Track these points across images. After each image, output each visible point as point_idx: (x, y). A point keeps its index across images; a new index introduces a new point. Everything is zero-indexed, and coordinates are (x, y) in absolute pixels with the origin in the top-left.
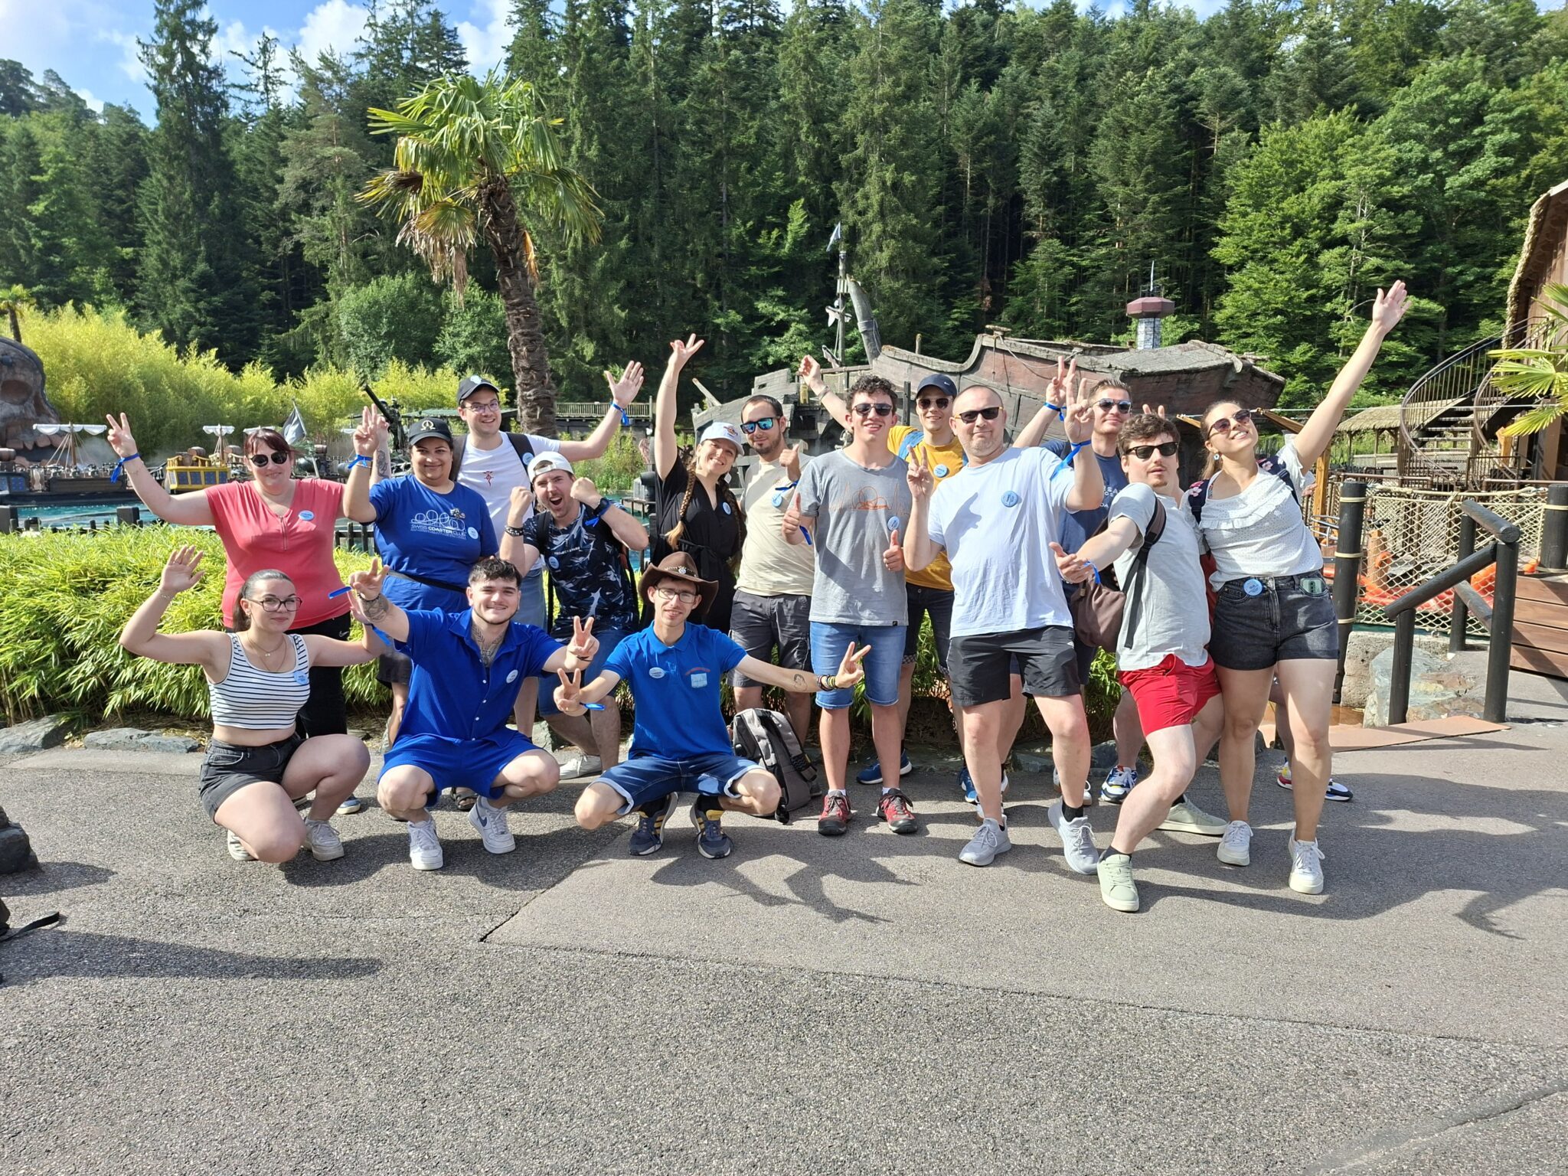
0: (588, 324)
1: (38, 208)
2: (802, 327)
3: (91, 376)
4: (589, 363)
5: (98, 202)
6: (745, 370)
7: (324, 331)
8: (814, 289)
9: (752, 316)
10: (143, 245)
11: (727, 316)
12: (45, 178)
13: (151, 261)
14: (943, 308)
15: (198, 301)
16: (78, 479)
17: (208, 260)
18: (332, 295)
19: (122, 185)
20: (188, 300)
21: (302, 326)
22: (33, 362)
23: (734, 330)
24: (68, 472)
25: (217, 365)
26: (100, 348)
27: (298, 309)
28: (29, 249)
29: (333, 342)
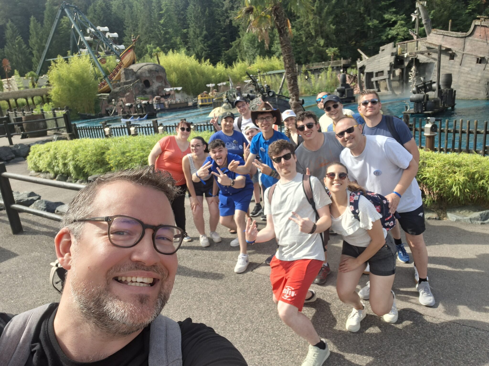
1: (162, 21)
2: (403, 22)
3: (178, 72)
4: (323, 47)
5: (177, 16)
6: (379, 41)
7: (239, 48)
8: (408, 6)
9: (382, 20)
10: (189, 28)
11: (373, 22)
12: (163, 12)
13: (191, 33)
15: (204, 43)
16: (176, 104)
17: (206, 30)
18: (241, 36)
19: (182, 10)
20: (202, 44)
21: (233, 47)
22: (162, 70)
23: (375, 27)
24: (173, 102)
25: (210, 64)
26: (179, 63)
27: (232, 42)
28: (161, 33)
29: (242, 51)
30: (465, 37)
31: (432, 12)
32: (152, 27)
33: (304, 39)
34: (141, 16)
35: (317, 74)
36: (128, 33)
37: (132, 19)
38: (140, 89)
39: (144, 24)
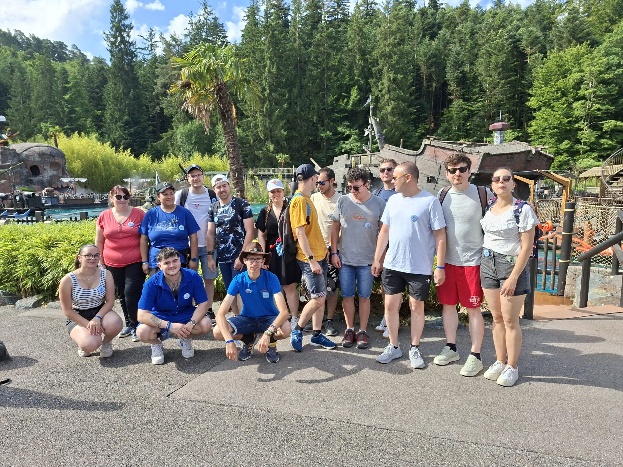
0: (272, 137)
1: (67, 97)
2: (356, 137)
3: (83, 160)
4: (272, 153)
5: (89, 94)
7: (171, 141)
8: (361, 122)
9: (336, 133)
10: (105, 109)
11: (326, 133)
12: (70, 85)
13: (108, 116)
14: (414, 128)
15: (125, 130)
16: (77, 199)
17: (129, 115)
18: (174, 128)
19: (98, 87)
20: (121, 130)
21: (163, 140)
22: (61, 155)
23: (329, 139)
24: (72, 196)
25: (130, 155)
26: (87, 149)
27: (162, 133)
28: (64, 112)
29: (175, 146)
30: (416, 155)
31: (384, 131)
32: (52, 102)
33: (251, 142)
34: (36, 86)
35: (265, 181)
36: (13, 105)
37: (22, 88)
38: (23, 177)
39: (39, 97)
